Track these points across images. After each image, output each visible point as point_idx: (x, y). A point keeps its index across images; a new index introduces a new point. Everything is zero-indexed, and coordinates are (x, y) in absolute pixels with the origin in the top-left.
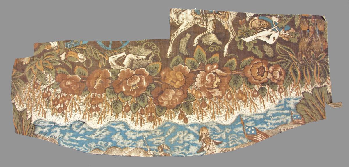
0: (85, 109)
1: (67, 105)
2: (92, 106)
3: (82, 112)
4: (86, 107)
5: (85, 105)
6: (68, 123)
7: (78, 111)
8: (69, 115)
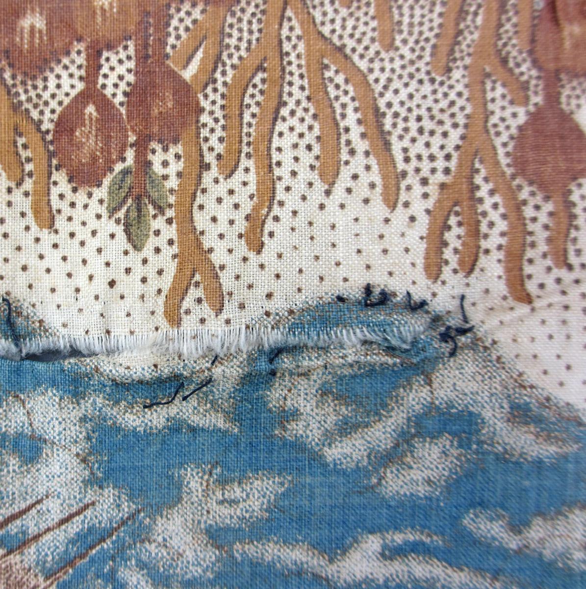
0: (455, 137)
1: (188, 74)
2: (552, 98)
3: (412, 180)
4: (464, 108)
5: (457, 74)
6: (215, 325)
7: (358, 163)
8: (224, 213)
